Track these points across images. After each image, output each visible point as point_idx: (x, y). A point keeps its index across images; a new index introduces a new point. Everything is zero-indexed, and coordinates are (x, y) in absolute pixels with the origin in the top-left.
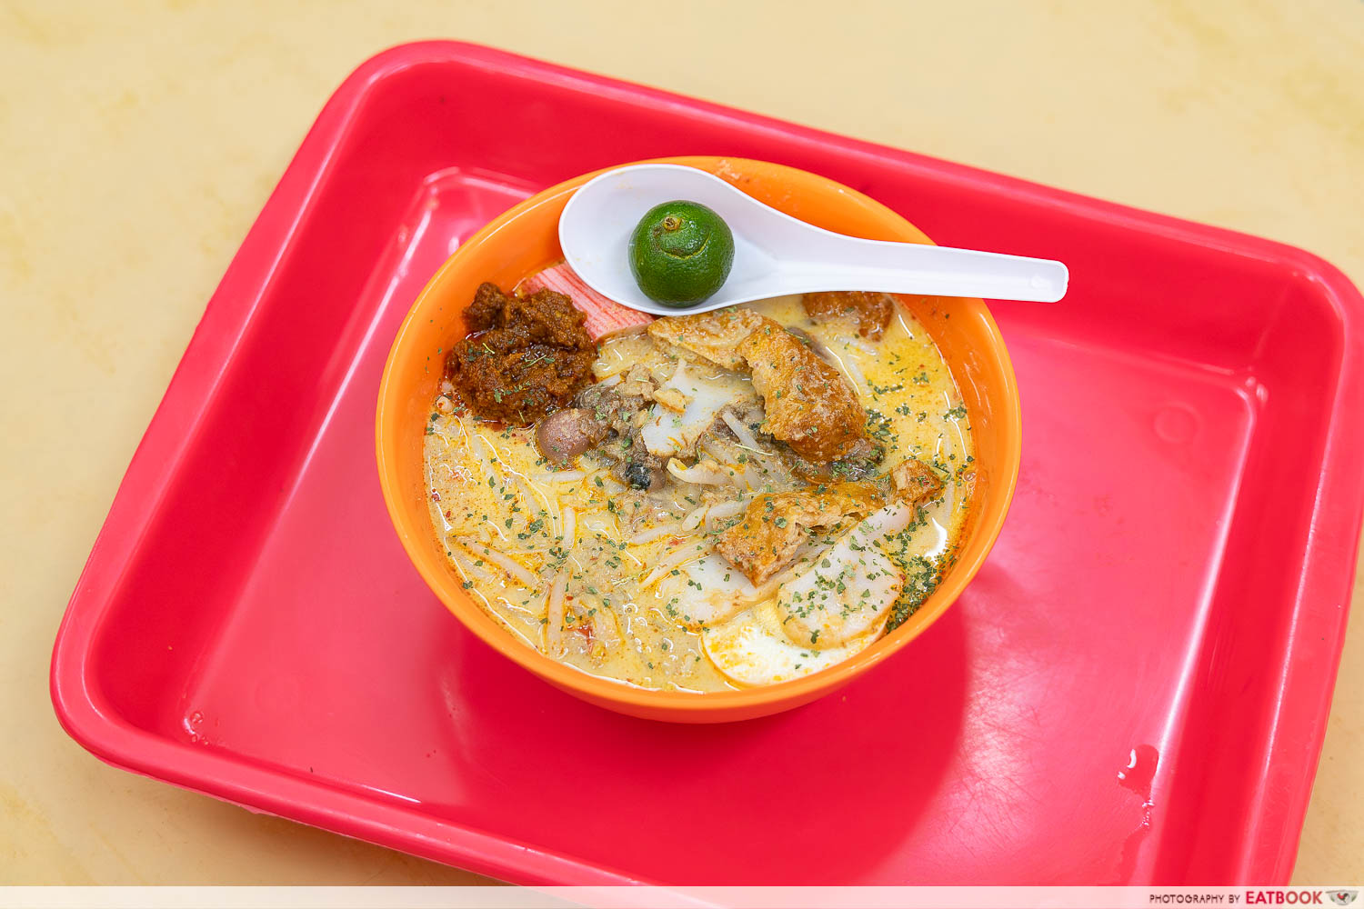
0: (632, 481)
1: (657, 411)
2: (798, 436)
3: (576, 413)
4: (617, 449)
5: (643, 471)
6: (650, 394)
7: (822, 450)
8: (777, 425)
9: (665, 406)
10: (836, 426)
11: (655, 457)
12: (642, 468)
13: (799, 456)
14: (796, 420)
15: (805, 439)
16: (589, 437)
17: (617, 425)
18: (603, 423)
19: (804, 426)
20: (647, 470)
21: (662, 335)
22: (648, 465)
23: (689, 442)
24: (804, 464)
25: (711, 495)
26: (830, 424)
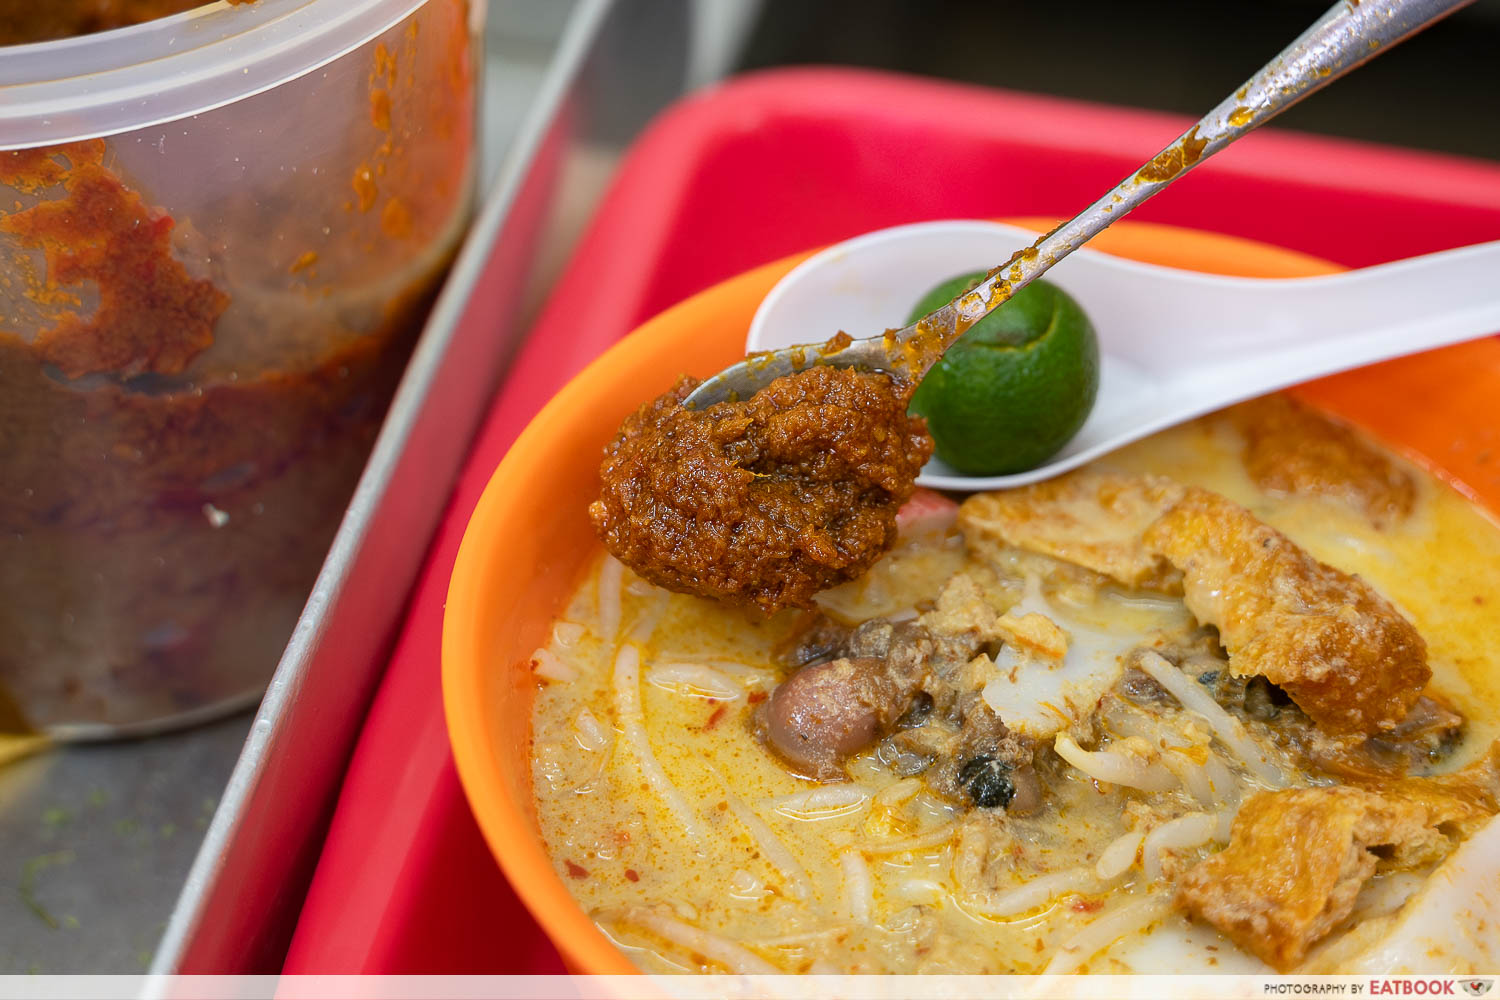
0: (975, 792)
1: (1006, 657)
2: (1317, 671)
3: (844, 667)
4: (936, 735)
5: (996, 768)
6: (992, 625)
7: (1358, 705)
8: (1269, 655)
9: (1023, 644)
10: (1386, 651)
11: (1021, 740)
12: (994, 764)
13: (1312, 725)
14: (1311, 640)
15: (1331, 676)
16: (877, 712)
17: (932, 685)
18: (903, 683)
19: (1326, 653)
20: (1004, 768)
21: (988, 525)
22: (1006, 756)
23: (1081, 711)
24: (1321, 745)
25: (1146, 809)
26: (1374, 648)
